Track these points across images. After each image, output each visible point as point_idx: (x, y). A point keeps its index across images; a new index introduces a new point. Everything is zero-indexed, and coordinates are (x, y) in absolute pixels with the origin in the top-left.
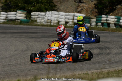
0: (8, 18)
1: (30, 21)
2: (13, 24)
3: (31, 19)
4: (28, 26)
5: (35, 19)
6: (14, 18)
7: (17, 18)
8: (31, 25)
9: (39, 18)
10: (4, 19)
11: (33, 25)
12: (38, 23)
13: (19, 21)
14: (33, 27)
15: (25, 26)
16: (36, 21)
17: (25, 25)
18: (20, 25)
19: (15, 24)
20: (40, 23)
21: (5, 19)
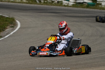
0: (77, 1)
1: (96, 4)
2: (81, 8)
3: (97, 3)
4: (93, 10)
5: (100, 2)
6: (82, 1)
7: (85, 2)
8: (97, 9)
9: (104, 2)
10: (73, 2)
11: (98, 9)
12: (103, 6)
13: (86, 4)
14: (99, 10)
15: (91, 10)
16: (101, 4)
17: (91, 8)
18: (87, 8)
19: (82, 8)
20: (104, 6)
21: (75, 2)
